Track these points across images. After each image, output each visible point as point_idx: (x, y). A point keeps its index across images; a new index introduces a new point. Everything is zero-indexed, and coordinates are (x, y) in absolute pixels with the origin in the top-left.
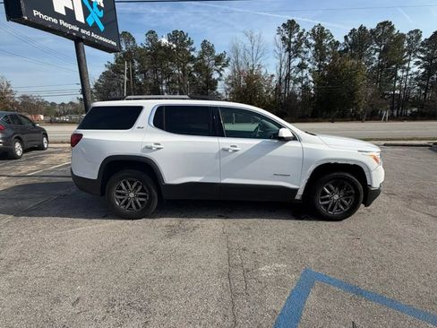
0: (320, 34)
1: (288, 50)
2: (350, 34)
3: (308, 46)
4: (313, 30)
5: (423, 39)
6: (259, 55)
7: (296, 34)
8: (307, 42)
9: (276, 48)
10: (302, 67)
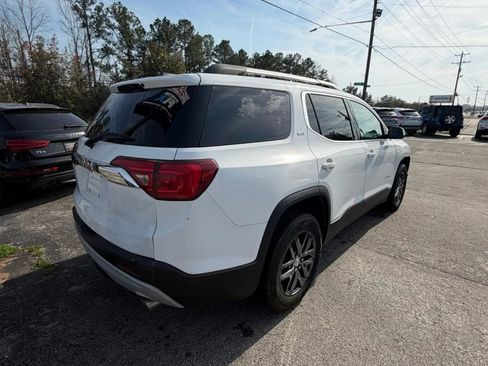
0: (122, 15)
1: (84, 25)
2: (156, 24)
3: (111, 26)
4: (113, 8)
5: (215, 45)
6: (35, 23)
7: (93, 7)
8: (108, 21)
9: (63, 18)
10: (106, 51)
